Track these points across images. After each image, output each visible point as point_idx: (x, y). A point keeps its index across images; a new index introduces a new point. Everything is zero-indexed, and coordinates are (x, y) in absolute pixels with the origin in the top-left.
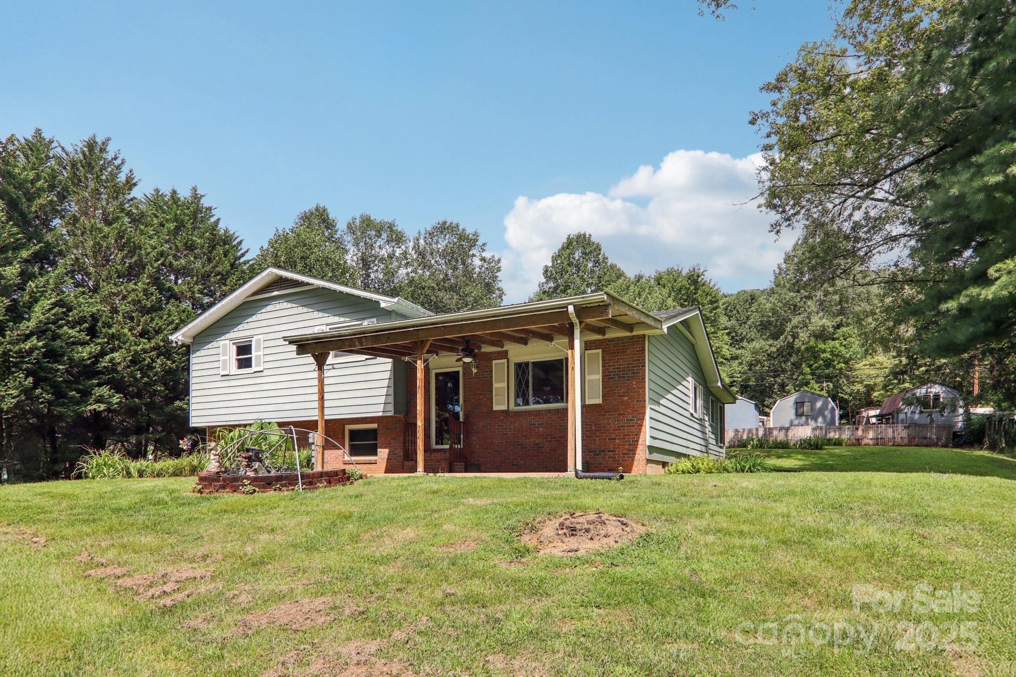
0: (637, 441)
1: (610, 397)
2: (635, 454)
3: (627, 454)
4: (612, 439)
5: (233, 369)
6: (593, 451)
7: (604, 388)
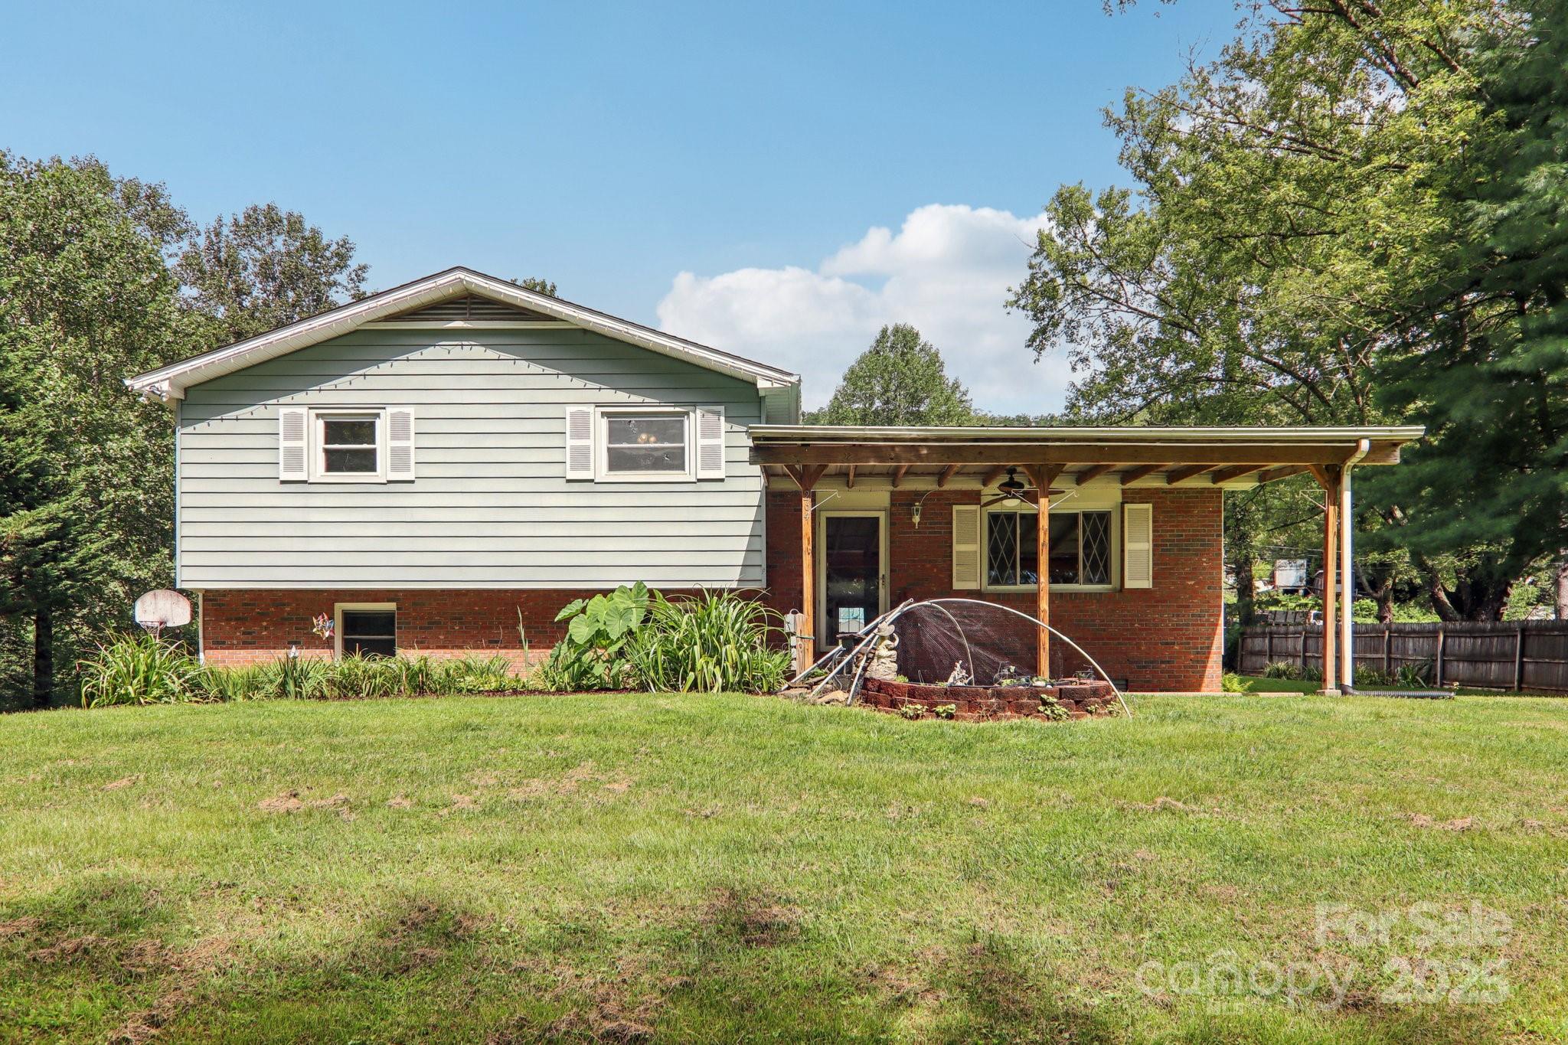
0: (1209, 648)
1: (1165, 578)
2: (1205, 667)
3: (1192, 667)
4: (1167, 644)
5: (316, 467)
6: (1136, 662)
7: (1154, 564)
